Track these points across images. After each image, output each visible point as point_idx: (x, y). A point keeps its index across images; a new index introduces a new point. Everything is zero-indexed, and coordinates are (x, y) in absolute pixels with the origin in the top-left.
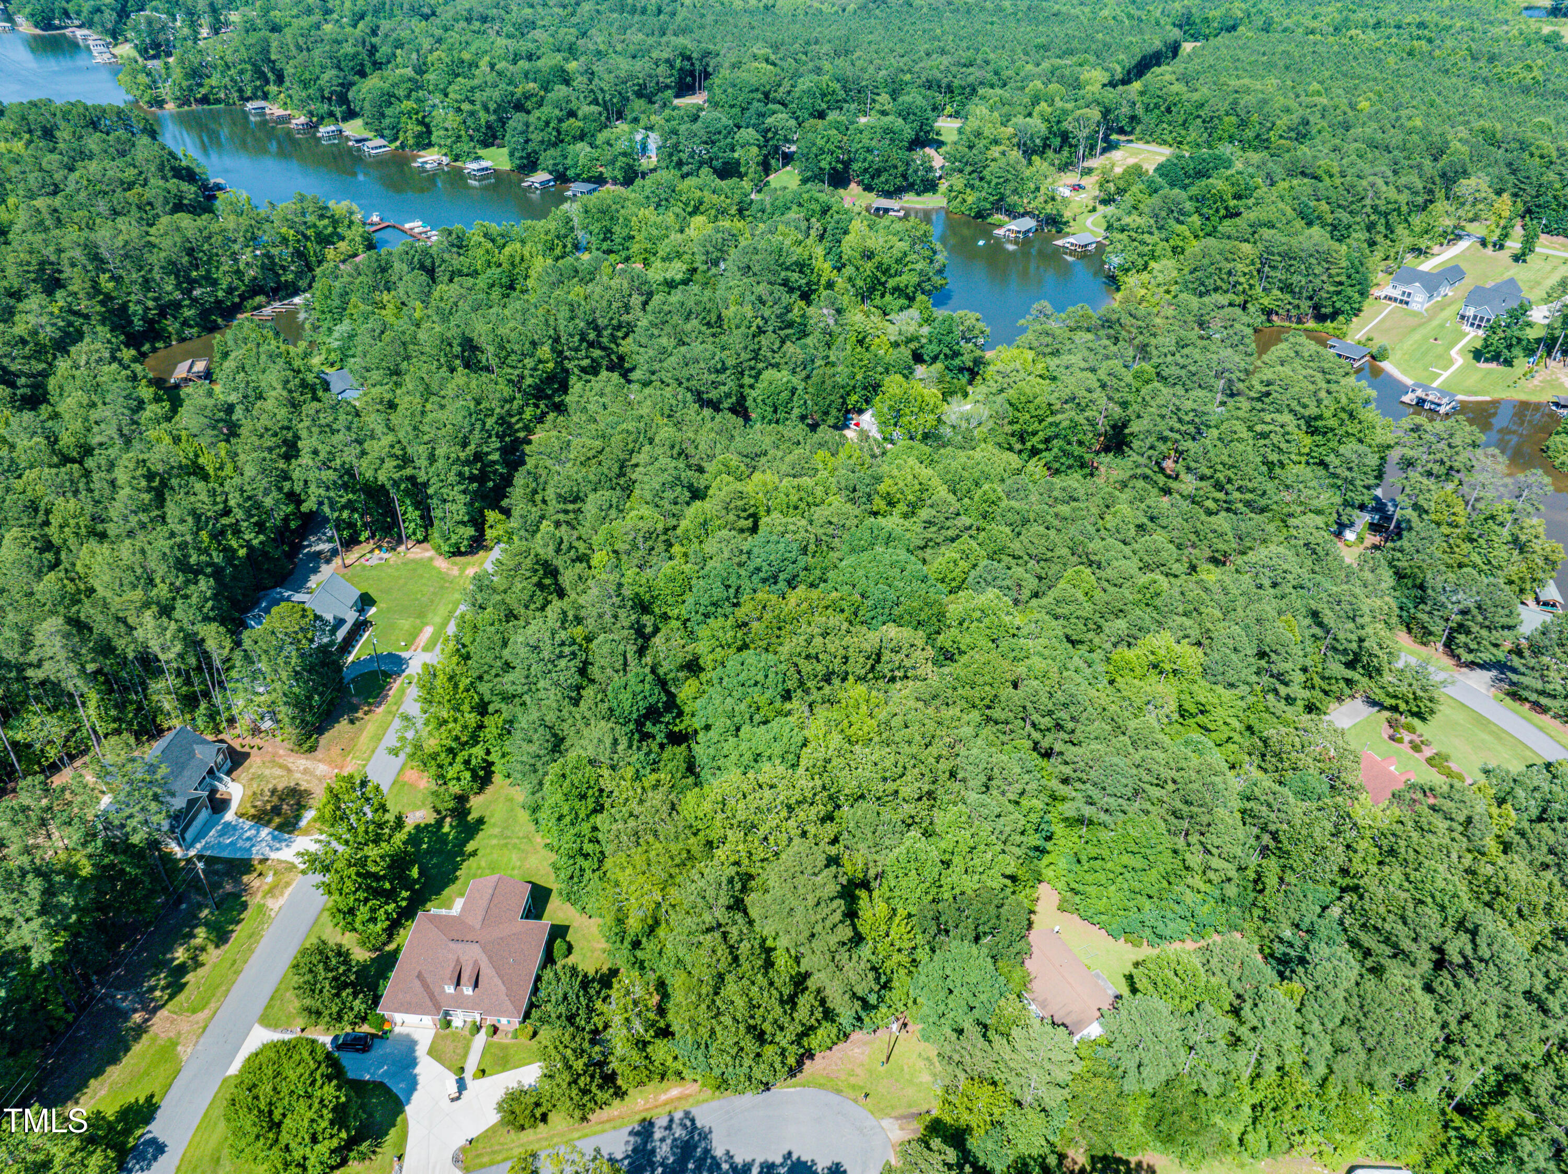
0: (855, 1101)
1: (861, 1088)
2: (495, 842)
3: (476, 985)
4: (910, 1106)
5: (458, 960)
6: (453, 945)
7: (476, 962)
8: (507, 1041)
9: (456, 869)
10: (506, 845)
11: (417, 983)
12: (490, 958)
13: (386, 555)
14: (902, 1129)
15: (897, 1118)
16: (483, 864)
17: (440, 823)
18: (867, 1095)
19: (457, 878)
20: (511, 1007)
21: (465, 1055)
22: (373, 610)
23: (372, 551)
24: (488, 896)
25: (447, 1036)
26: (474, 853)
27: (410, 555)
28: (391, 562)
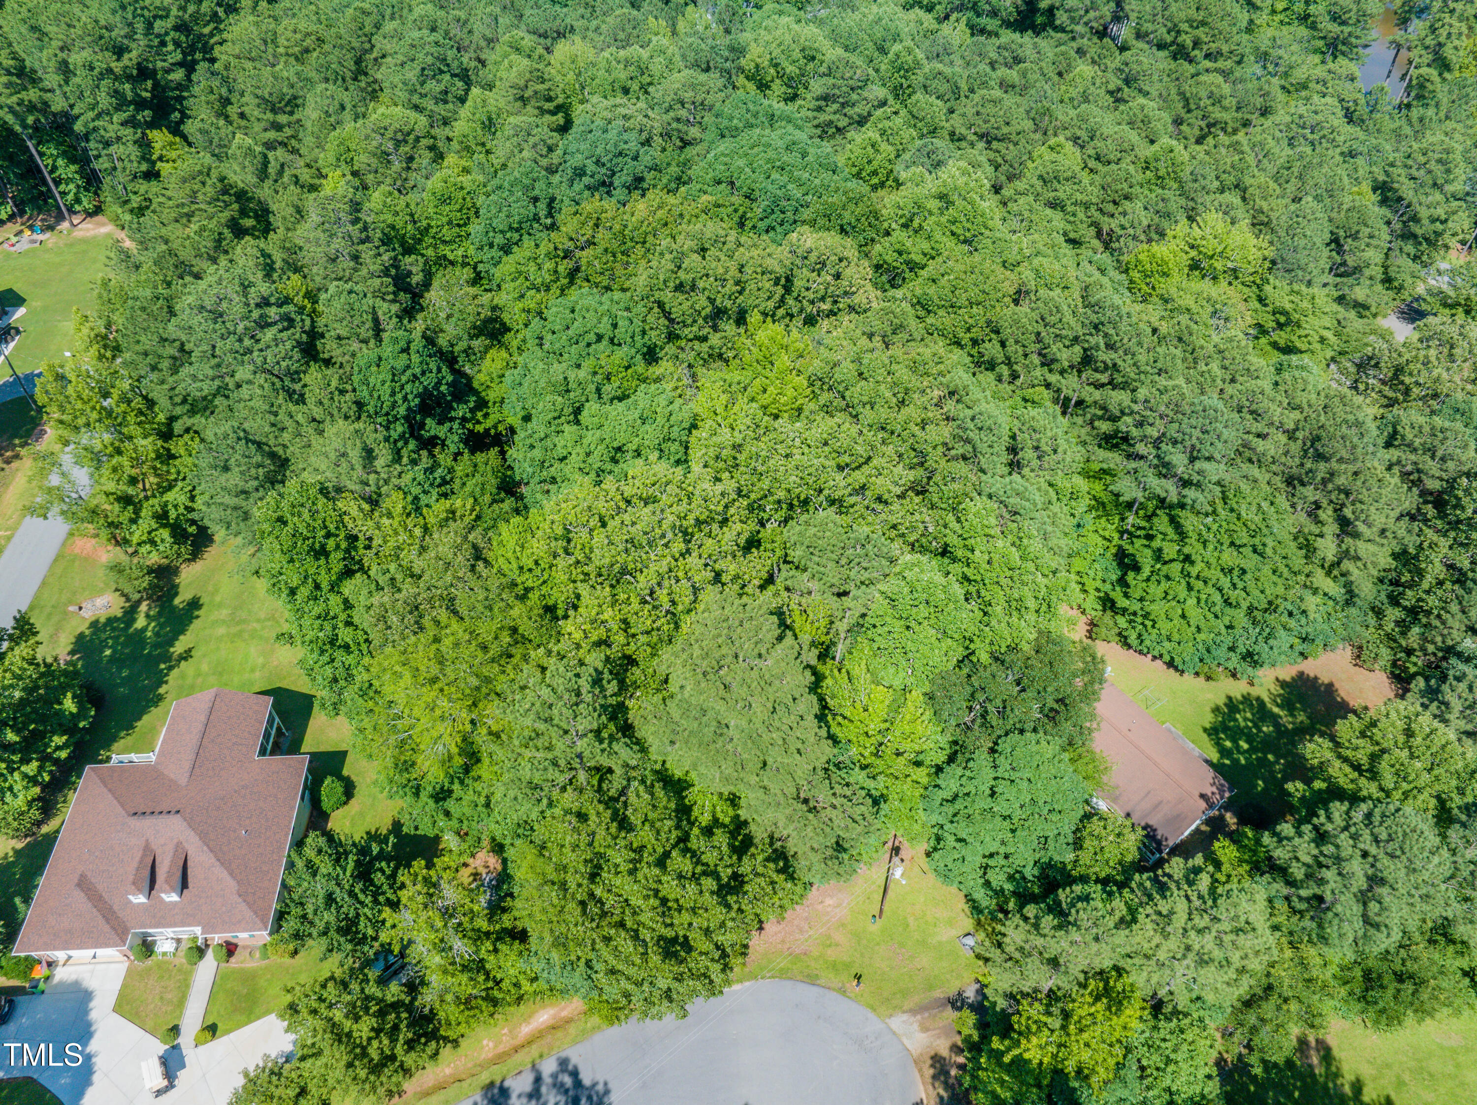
0: (842, 991)
1: (847, 966)
2: (221, 631)
3: (184, 884)
4: (930, 988)
5: (147, 848)
6: (134, 822)
7: (179, 844)
8: (251, 965)
9: (161, 682)
10: (239, 634)
11: (79, 896)
12: (203, 837)
13: (41, 237)
14: (925, 1029)
15: (913, 1012)
16: (205, 667)
17: (130, 613)
18: (858, 977)
19: (160, 698)
20: (249, 914)
21: (181, 1002)
22: (21, 311)
23: (19, 233)
24: (198, 727)
25: (149, 970)
26: (187, 655)
27: (78, 233)
28: (50, 244)
